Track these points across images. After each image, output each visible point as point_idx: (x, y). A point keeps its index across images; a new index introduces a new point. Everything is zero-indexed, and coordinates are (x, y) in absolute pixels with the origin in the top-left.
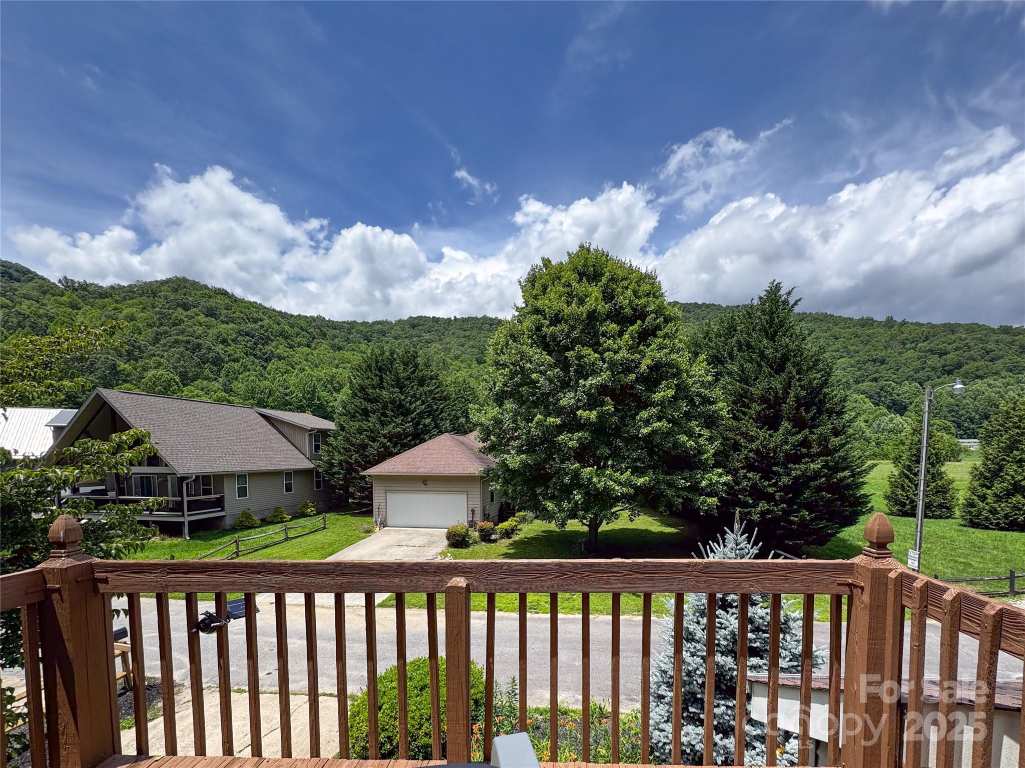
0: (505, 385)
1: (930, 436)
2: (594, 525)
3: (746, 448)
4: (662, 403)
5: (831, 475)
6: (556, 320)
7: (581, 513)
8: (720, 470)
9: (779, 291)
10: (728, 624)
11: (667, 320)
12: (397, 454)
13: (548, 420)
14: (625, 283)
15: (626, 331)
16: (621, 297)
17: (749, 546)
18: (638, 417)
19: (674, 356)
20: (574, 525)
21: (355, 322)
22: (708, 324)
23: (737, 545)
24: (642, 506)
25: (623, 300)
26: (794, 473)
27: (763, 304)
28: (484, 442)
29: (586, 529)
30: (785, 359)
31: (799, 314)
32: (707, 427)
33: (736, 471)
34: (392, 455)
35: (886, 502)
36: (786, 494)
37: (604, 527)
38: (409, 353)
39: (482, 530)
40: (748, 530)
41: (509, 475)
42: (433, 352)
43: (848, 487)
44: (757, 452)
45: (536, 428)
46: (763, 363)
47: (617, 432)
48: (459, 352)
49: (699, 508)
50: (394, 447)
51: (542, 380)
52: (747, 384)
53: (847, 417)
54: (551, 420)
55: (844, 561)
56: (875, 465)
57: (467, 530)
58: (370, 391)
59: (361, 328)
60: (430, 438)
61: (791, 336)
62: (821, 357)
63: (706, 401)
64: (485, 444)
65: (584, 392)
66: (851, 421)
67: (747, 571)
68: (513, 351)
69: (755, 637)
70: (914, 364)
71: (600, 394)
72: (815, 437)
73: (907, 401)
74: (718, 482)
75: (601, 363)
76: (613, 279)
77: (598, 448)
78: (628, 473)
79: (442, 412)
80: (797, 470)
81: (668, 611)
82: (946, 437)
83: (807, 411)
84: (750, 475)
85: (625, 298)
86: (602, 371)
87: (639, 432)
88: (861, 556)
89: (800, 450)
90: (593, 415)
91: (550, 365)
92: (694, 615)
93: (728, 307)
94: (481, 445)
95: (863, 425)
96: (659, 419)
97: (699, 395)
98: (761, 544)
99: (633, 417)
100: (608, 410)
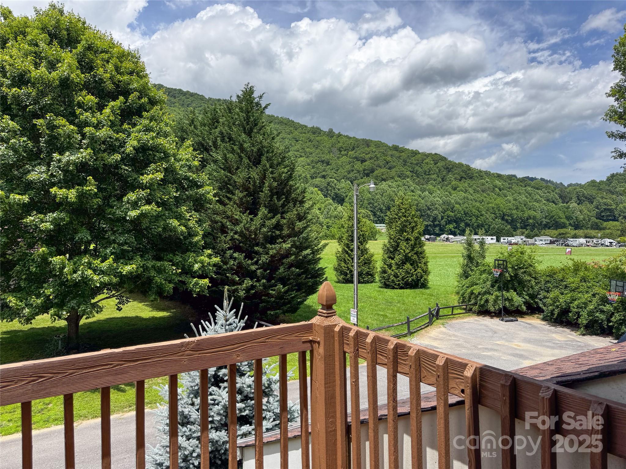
1: (359, 222)
2: (74, 319)
3: (232, 230)
4: (150, 186)
5: (298, 253)
8: (209, 251)
9: (252, 93)
10: (220, 399)
11: (153, 102)
13: (12, 197)
14: (106, 56)
15: (106, 105)
16: (101, 70)
17: (237, 321)
18: (125, 199)
19: (161, 141)
22: (193, 112)
23: (227, 321)
24: (131, 292)
25: (104, 73)
26: (271, 252)
27: (240, 102)
29: (63, 323)
30: (260, 154)
31: (269, 116)
32: (196, 211)
33: (224, 251)
35: (335, 273)
36: (265, 271)
37: (86, 320)
40: (235, 306)
43: (310, 262)
44: (241, 234)
46: (242, 155)
47: (100, 212)
49: (191, 291)
52: (230, 172)
53: (307, 205)
54: (16, 197)
55: (306, 323)
56: (326, 245)
61: (264, 135)
62: (287, 155)
63: (195, 185)
65: (59, 167)
66: (309, 209)
67: (233, 342)
69: (244, 405)
70: (347, 167)
71: (79, 171)
72: (285, 221)
73: (344, 195)
74: (209, 264)
75: (79, 137)
76: (89, 48)
77: (76, 232)
80: (273, 249)
81: (162, 400)
82: (368, 222)
83: (279, 199)
84: (236, 255)
85: (106, 72)
86: (81, 147)
87: (126, 215)
88: (317, 317)
89: (274, 232)
90: (72, 194)
92: (188, 397)
93: (210, 99)
95: (318, 212)
96: (149, 202)
97: (187, 178)
98: (247, 317)
99: (120, 198)
100: (91, 190)
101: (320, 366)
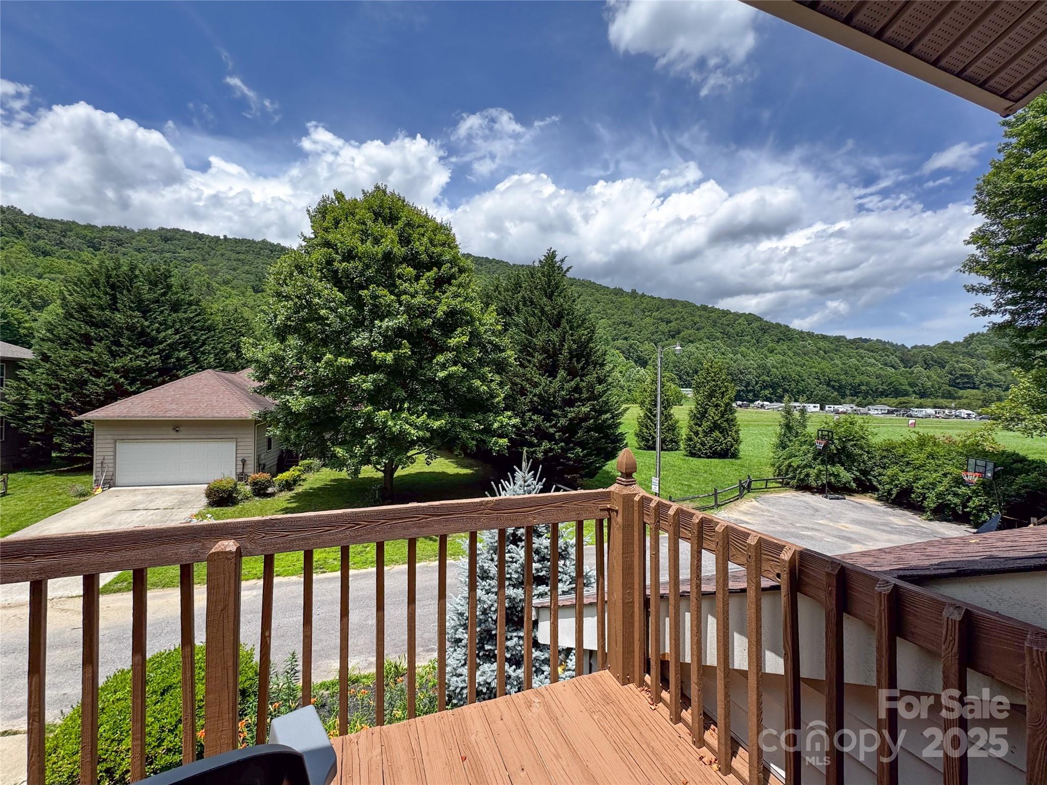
0: (288, 318)
1: (663, 386)
2: (389, 470)
3: (531, 392)
4: (456, 349)
5: (597, 416)
6: (349, 256)
7: (374, 458)
8: (509, 413)
9: (555, 257)
10: (518, 557)
11: (461, 271)
12: (135, 393)
13: (339, 360)
14: (422, 230)
15: (422, 276)
16: (418, 243)
17: (535, 482)
18: (435, 361)
19: (468, 305)
20: (368, 472)
21: (74, 223)
22: (498, 279)
23: (525, 482)
24: (438, 449)
25: (420, 245)
26: (569, 415)
27: (543, 267)
28: (260, 381)
29: (380, 475)
30: (560, 316)
31: (570, 279)
32: (498, 373)
33: (524, 413)
34: (127, 394)
35: (636, 438)
36: (564, 434)
37: (399, 472)
38: (159, 270)
39: (255, 484)
40: (534, 468)
41: (292, 419)
42: (193, 272)
43: (610, 427)
44: (540, 396)
45: (325, 368)
46: (543, 318)
47: (413, 374)
48: (229, 277)
49: (491, 449)
50: (130, 384)
51: (331, 317)
52: (531, 335)
53: (607, 368)
54: (342, 360)
55: (604, 490)
56: (628, 409)
57: (236, 485)
58: (95, 312)
59: (85, 232)
60: (186, 375)
61: (565, 297)
62: (587, 317)
63: (497, 348)
64: (262, 384)
65: (380, 333)
66: (610, 372)
67: (533, 504)
68: (299, 284)
69: (541, 566)
70: (651, 328)
71: (396, 336)
72: (584, 384)
73: (648, 357)
74: (508, 424)
75: (397, 305)
76: (409, 224)
77: (393, 390)
78: (425, 416)
79: (204, 344)
80: (572, 412)
81: (464, 552)
82: (673, 386)
83: (578, 361)
84: (535, 417)
85: (421, 244)
86: (398, 313)
87: (435, 376)
88: (616, 485)
89: (573, 395)
90: (389, 357)
91: (341, 302)
92: (488, 553)
93: (514, 265)
94: (257, 384)
95: (619, 375)
96: (455, 364)
97: (490, 342)
98: (544, 479)
99: (430, 360)
100: (404, 353)
101: (618, 535)
